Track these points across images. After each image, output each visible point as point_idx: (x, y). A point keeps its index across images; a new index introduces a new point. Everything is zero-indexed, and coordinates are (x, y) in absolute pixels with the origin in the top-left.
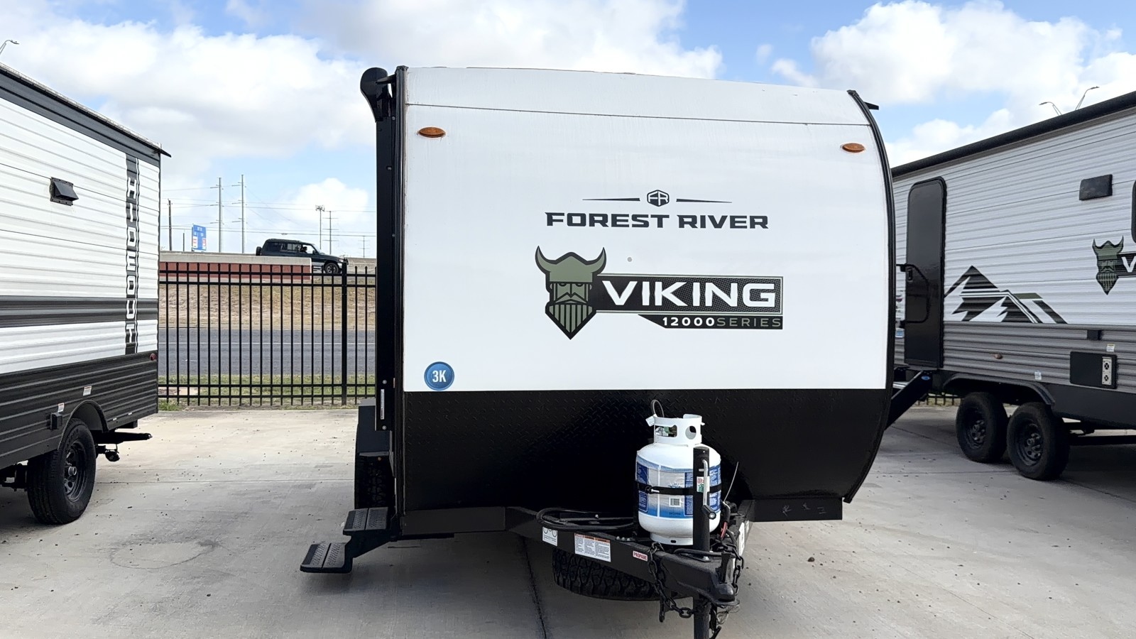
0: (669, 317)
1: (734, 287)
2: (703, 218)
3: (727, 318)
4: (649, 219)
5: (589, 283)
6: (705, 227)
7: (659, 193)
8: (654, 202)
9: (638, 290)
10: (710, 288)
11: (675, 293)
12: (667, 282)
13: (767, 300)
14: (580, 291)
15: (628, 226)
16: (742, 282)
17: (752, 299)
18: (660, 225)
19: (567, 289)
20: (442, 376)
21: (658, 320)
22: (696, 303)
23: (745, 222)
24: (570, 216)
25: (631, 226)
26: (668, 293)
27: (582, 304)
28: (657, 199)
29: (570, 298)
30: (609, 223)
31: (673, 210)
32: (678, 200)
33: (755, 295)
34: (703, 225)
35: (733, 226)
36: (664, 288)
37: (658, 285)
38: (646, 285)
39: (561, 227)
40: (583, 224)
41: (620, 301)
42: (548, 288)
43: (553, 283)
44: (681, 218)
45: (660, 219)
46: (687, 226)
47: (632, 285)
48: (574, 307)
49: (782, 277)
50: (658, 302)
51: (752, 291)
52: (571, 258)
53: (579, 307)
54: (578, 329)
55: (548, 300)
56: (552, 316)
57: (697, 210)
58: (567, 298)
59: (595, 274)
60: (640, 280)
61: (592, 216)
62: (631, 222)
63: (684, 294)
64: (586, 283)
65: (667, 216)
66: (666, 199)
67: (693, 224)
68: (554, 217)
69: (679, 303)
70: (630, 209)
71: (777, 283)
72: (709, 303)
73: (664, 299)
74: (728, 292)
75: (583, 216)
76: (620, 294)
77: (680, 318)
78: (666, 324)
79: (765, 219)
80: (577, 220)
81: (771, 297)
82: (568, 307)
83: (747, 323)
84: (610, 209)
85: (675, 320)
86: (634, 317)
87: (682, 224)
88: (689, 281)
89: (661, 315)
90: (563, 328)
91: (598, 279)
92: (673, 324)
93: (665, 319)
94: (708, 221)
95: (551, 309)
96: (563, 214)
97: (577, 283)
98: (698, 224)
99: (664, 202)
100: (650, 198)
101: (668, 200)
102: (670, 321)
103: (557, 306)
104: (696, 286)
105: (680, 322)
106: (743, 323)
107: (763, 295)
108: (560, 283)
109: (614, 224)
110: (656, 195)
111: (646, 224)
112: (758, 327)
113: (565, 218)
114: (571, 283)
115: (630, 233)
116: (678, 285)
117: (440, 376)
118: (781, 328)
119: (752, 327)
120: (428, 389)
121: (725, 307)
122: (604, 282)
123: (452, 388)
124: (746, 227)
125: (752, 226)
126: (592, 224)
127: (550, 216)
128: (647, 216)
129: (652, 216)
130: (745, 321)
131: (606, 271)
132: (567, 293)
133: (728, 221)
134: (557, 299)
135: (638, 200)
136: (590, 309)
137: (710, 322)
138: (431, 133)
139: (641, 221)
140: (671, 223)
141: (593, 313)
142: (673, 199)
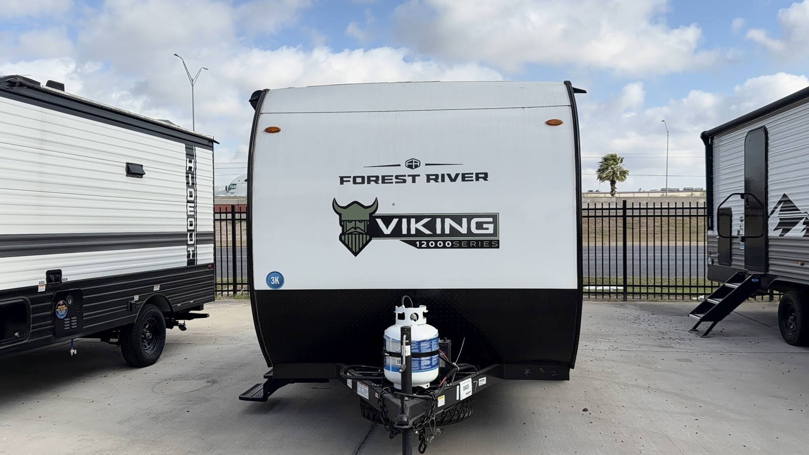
0: (420, 242)
1: (465, 220)
2: (443, 176)
3: (460, 242)
4: (406, 178)
5: (367, 221)
6: (444, 182)
7: (414, 160)
8: (410, 167)
9: (399, 224)
10: (448, 222)
11: (424, 226)
12: (418, 218)
13: (488, 229)
14: (362, 225)
15: (392, 183)
16: (470, 217)
17: (477, 228)
18: (414, 181)
19: (353, 224)
20: (277, 280)
21: (413, 243)
22: (439, 231)
23: (472, 177)
24: (355, 178)
25: (394, 183)
26: (420, 226)
27: (363, 234)
28: (412, 164)
29: (354, 230)
30: (380, 181)
31: (422, 171)
32: (426, 165)
33: (479, 226)
34: (443, 180)
35: (463, 180)
36: (417, 222)
37: (413, 221)
38: (404, 221)
39: (349, 185)
40: (363, 182)
41: (387, 231)
42: (341, 224)
43: (344, 221)
44: (428, 176)
45: (414, 177)
46: (432, 181)
47: (395, 221)
48: (357, 236)
49: (498, 213)
50: (413, 232)
51: (477, 223)
52: (355, 204)
53: (361, 236)
54: (360, 250)
55: (341, 232)
56: (344, 242)
57: (439, 171)
59: (371, 214)
60: (400, 217)
61: (369, 177)
62: (394, 180)
63: (431, 226)
64: (365, 221)
65: (419, 175)
66: (418, 164)
67: (436, 180)
68: (345, 179)
69: (427, 232)
70: (394, 172)
71: (495, 218)
72: (447, 231)
73: (417, 230)
74: (460, 224)
75: (363, 178)
76: (387, 227)
77: (428, 242)
78: (418, 246)
79: (486, 174)
80: (359, 180)
81: (491, 227)
82: (354, 236)
83: (474, 245)
84: (380, 172)
85: (424, 243)
86: (397, 242)
87: (428, 180)
88: (434, 218)
89: (416, 240)
90: (351, 250)
91: (373, 218)
92: (423, 246)
93: (418, 243)
94: (446, 177)
95: (343, 237)
96: (350, 177)
97: (359, 221)
98: (440, 180)
99: (416, 166)
100: (407, 164)
101: (420, 165)
102: (421, 244)
103: (347, 236)
104: (439, 221)
105: (428, 244)
106: (471, 244)
107: (485, 226)
108: (348, 221)
109: (383, 182)
110: (412, 162)
111: (405, 181)
112: (482, 247)
113: (351, 179)
114: (355, 221)
115: (394, 188)
116: (426, 220)
117: (276, 280)
118: (498, 247)
119: (477, 247)
120: (268, 288)
121: (459, 234)
122: (377, 220)
123: (283, 288)
124: (472, 180)
125: (477, 179)
126: (369, 182)
127: (342, 178)
128: (405, 176)
129: (409, 176)
130: (472, 243)
131: (378, 213)
132: (353, 227)
133: (460, 177)
134: (347, 231)
135: (399, 165)
136: (368, 237)
137: (448, 244)
138: (271, 130)
139: (401, 179)
140: (421, 180)
141: (370, 240)
142: (423, 164)
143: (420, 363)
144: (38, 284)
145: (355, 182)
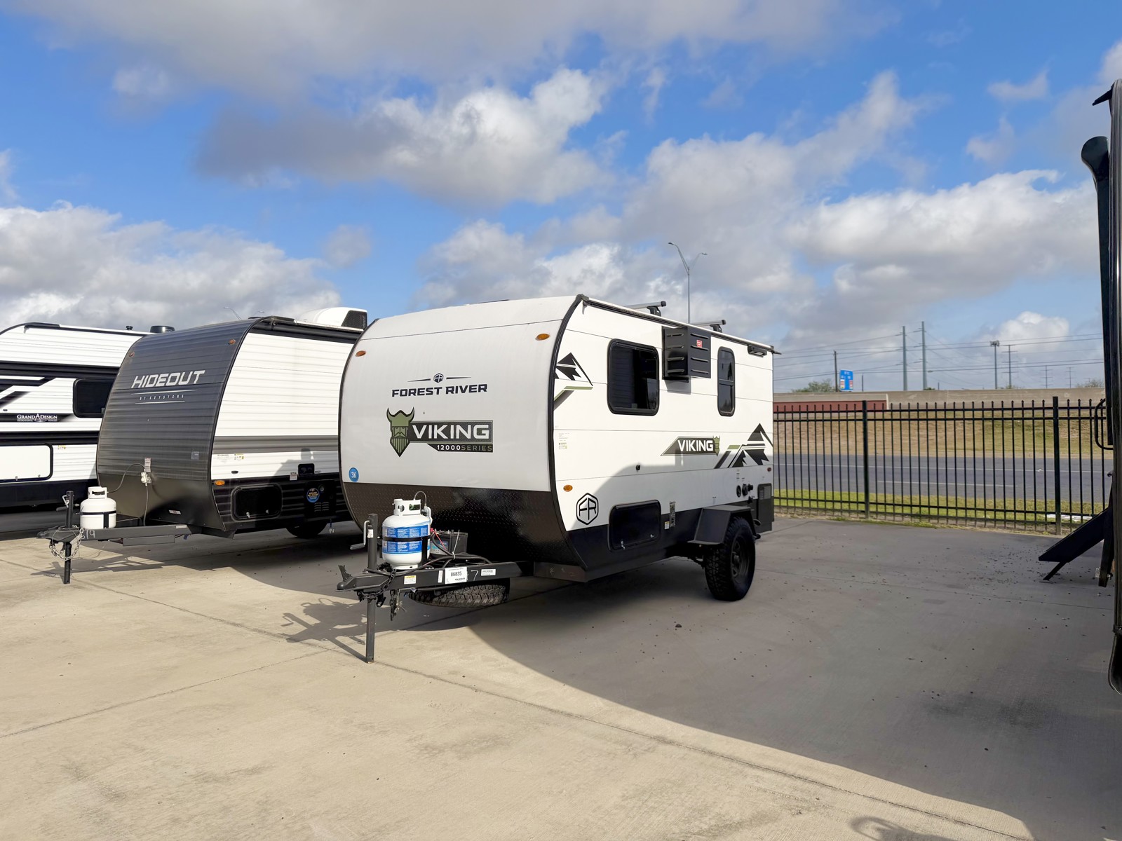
0: (440, 445)
1: (469, 426)
2: (457, 387)
3: (466, 446)
4: (433, 390)
5: (407, 427)
7: (440, 375)
8: (436, 381)
9: (427, 429)
12: (440, 424)
13: (485, 435)
14: (404, 431)
15: (424, 394)
16: (473, 424)
17: (478, 434)
18: (438, 393)
19: (398, 430)
21: (434, 446)
22: (452, 437)
23: (476, 389)
24: (401, 391)
27: (404, 438)
28: (438, 378)
30: (417, 393)
31: (444, 384)
32: (447, 378)
33: (479, 432)
34: (457, 392)
35: (470, 391)
36: (438, 428)
37: (436, 426)
38: (430, 427)
40: (406, 394)
41: (419, 436)
42: (391, 430)
43: (393, 427)
44: (447, 388)
45: (438, 390)
46: (449, 393)
47: (425, 427)
48: (401, 440)
49: (492, 421)
51: (478, 429)
52: (401, 413)
53: (403, 440)
54: (403, 451)
55: (391, 436)
56: (392, 445)
57: (455, 383)
58: (398, 435)
59: (410, 421)
60: (428, 424)
61: (410, 390)
62: (426, 392)
63: (447, 432)
65: (441, 388)
67: (452, 392)
68: (395, 392)
69: (445, 437)
70: (426, 385)
71: (490, 423)
73: (438, 435)
74: (466, 430)
75: (406, 391)
76: (419, 432)
77: (444, 445)
78: (438, 449)
79: (486, 386)
80: (404, 393)
81: (487, 432)
82: (399, 440)
83: (475, 449)
84: (417, 386)
86: (425, 445)
87: (447, 392)
88: (449, 424)
89: (437, 444)
90: (397, 451)
91: (411, 424)
92: (442, 449)
93: (438, 446)
94: (459, 389)
95: (392, 441)
96: (399, 390)
97: (402, 427)
99: (441, 380)
100: (435, 378)
101: (443, 378)
102: (441, 447)
103: (395, 440)
105: (445, 448)
106: (473, 449)
107: (483, 432)
108: (396, 427)
110: (438, 376)
111: (432, 393)
112: (481, 451)
113: (399, 392)
114: (400, 427)
115: (425, 398)
116: (444, 426)
117: (354, 476)
118: (492, 451)
119: (477, 451)
120: (351, 481)
121: (465, 439)
122: (413, 426)
124: (476, 392)
125: (480, 390)
126: (410, 394)
127: (394, 391)
128: (432, 388)
129: (435, 388)
130: (474, 447)
131: (414, 420)
132: (398, 433)
133: (468, 389)
134: (395, 436)
136: (408, 440)
137: (459, 448)
138: (362, 353)
139: (430, 392)
140: (443, 391)
141: (409, 443)
142: (445, 378)
143: (397, 547)
144: (290, 474)
145: (401, 395)
